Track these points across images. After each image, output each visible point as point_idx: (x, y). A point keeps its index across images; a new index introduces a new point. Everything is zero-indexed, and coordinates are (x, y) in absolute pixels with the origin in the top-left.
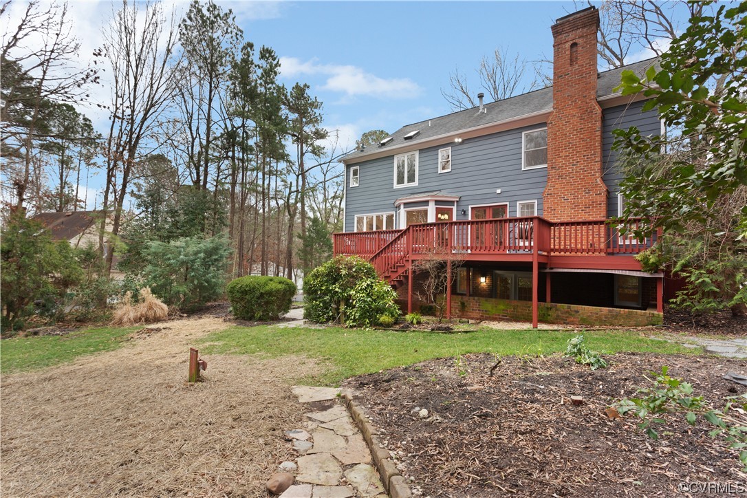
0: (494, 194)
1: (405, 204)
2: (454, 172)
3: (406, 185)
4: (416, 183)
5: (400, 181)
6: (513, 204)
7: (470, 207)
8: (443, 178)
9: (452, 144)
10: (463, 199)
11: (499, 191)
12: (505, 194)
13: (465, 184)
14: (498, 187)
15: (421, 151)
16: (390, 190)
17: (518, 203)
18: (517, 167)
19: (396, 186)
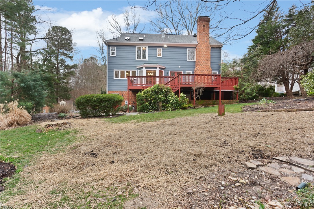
0: (179, 68)
1: (146, 67)
2: (163, 58)
3: (142, 59)
4: (147, 59)
5: (139, 57)
6: (184, 72)
7: (169, 71)
8: (159, 59)
9: (162, 47)
10: (167, 68)
11: (180, 67)
12: (182, 68)
13: (168, 63)
14: (180, 66)
15: (149, 47)
16: (134, 60)
17: (186, 71)
18: (185, 60)
19: (137, 59)
